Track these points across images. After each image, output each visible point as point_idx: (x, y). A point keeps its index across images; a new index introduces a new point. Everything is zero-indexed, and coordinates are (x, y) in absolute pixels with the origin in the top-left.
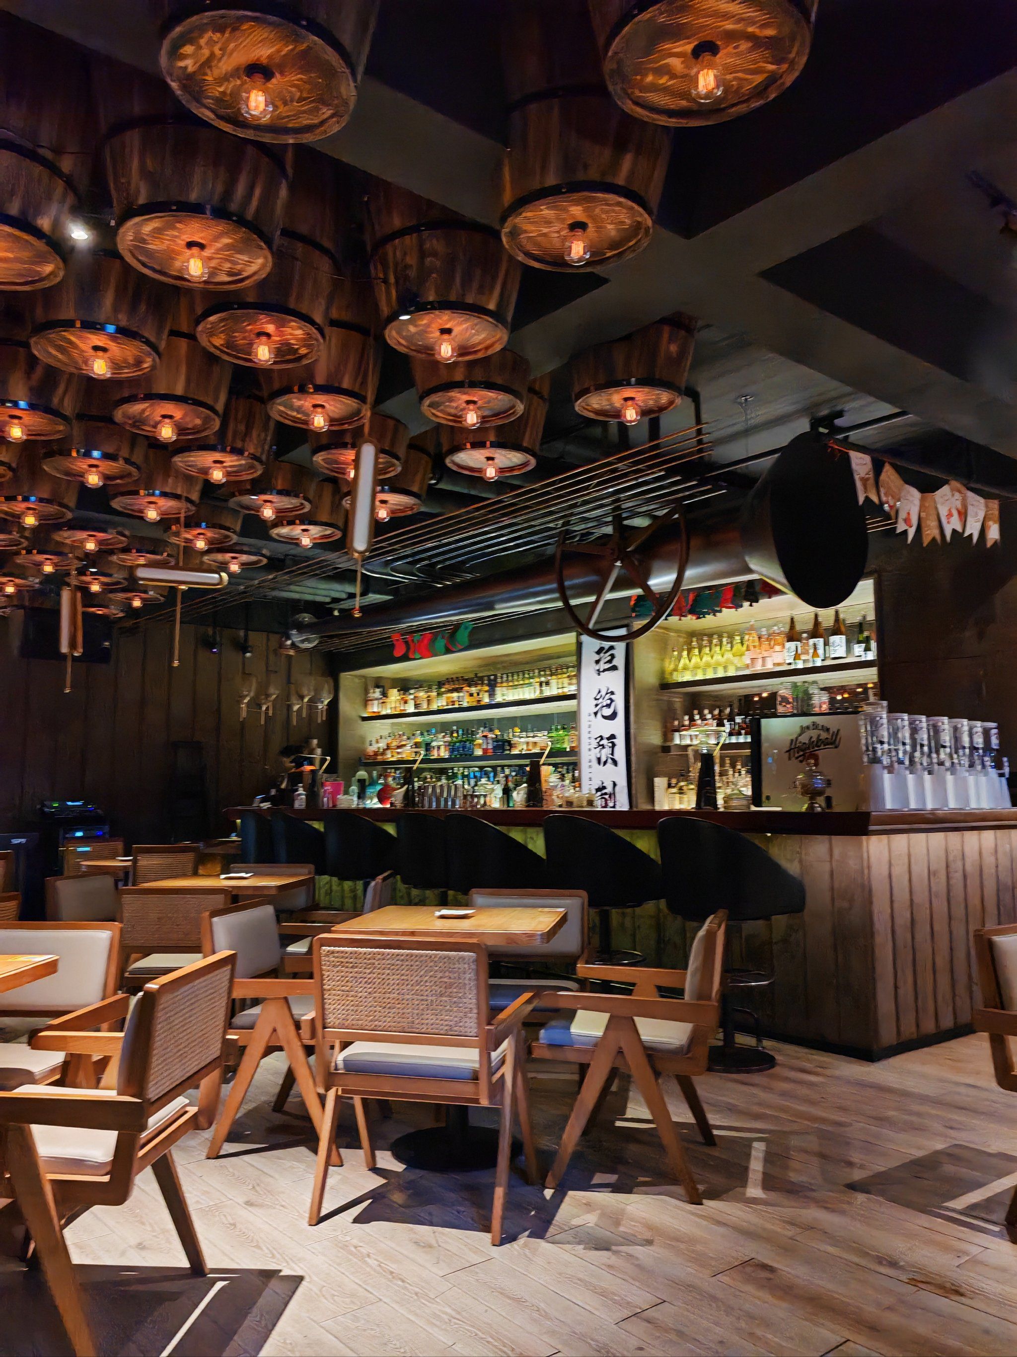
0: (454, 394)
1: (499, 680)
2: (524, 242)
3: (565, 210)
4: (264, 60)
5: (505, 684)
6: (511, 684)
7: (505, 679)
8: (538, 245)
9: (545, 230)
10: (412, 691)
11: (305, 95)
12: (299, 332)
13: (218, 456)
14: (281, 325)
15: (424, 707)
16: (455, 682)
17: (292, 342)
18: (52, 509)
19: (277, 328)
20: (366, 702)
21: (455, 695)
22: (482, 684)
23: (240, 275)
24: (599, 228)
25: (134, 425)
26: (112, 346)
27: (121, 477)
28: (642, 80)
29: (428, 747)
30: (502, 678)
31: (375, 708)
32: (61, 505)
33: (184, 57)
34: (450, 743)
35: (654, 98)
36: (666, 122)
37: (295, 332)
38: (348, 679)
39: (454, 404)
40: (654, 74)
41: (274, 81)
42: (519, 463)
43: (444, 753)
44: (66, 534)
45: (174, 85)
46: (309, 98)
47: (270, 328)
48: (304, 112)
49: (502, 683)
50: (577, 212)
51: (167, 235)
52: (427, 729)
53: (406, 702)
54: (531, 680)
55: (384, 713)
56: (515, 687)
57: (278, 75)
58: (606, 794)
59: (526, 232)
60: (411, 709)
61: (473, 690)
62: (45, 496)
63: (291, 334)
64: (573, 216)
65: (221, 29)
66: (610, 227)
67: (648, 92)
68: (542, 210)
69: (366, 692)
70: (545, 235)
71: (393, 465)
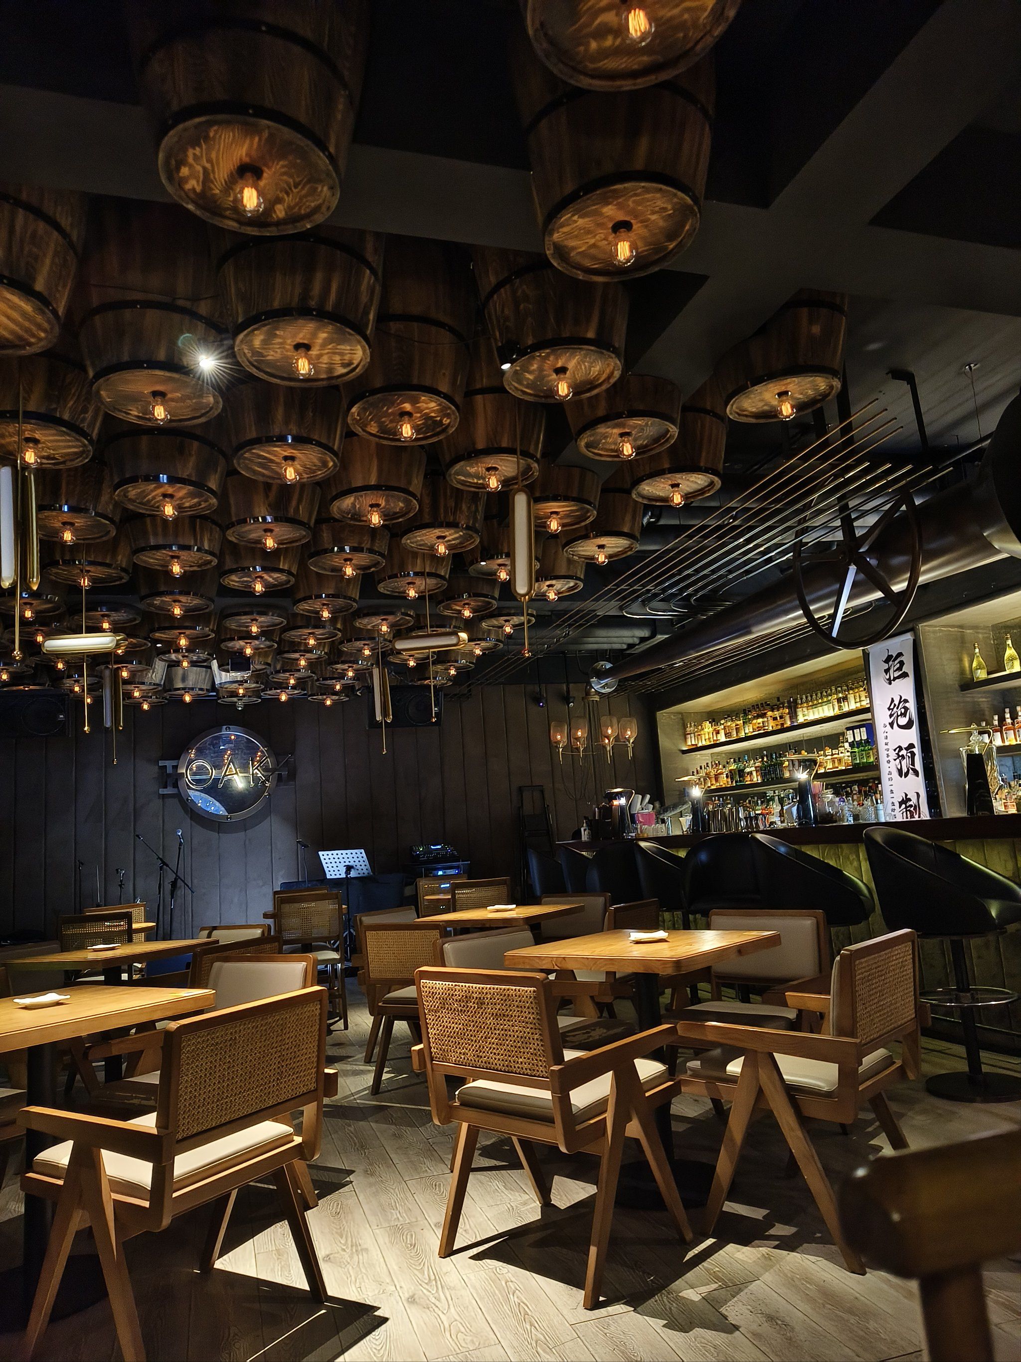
0: (602, 429)
1: (799, 701)
2: (578, 259)
3: (597, 213)
4: (246, 160)
5: (805, 705)
6: (810, 704)
7: (804, 700)
8: (593, 258)
9: (592, 241)
10: (722, 722)
11: (297, 180)
12: (433, 405)
13: (437, 532)
14: (414, 401)
15: (734, 736)
16: (759, 708)
17: (433, 414)
18: (341, 601)
19: (412, 405)
20: (685, 736)
21: (760, 720)
22: (783, 707)
23: (352, 364)
24: (644, 222)
25: (353, 518)
26: (295, 453)
27: (374, 566)
28: (586, 50)
29: (741, 773)
30: (801, 699)
31: (691, 741)
32: (345, 597)
33: (185, 180)
34: (761, 767)
35: (611, 64)
36: (634, 85)
37: (430, 405)
38: (665, 717)
39: (609, 440)
40: (595, 38)
41: (265, 175)
42: (706, 484)
43: (756, 778)
44: (365, 621)
45: (191, 207)
46: (301, 181)
47: (407, 407)
48: (306, 196)
49: (802, 703)
50: (611, 212)
51: (274, 344)
52: (739, 757)
53: (718, 732)
54: (830, 698)
55: (700, 745)
56: (814, 706)
57: (265, 169)
58: (911, 806)
59: (574, 248)
60: (722, 738)
61: (777, 714)
62: (331, 592)
63: (427, 408)
64: (610, 218)
65: (195, 143)
66: (654, 217)
67: (600, 61)
68: (576, 222)
69: (684, 727)
70: (594, 246)
71: (588, 511)
